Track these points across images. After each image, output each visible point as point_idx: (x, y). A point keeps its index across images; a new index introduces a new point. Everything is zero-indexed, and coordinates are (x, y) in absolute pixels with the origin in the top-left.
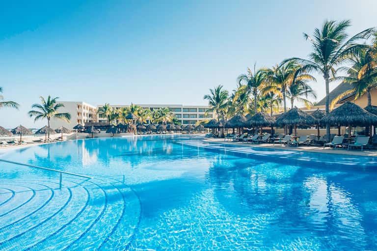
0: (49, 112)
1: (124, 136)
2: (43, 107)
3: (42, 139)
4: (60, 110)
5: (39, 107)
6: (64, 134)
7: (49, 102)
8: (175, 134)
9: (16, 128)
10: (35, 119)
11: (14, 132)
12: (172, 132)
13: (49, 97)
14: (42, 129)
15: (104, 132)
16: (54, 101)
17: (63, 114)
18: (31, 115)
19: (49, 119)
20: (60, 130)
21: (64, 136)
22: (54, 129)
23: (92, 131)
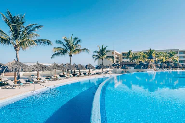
0: (102, 55)
1: (149, 71)
2: (99, 52)
3: (99, 72)
4: (108, 54)
5: (98, 52)
6: (110, 69)
7: (102, 49)
8: (181, 70)
9: (87, 65)
10: (95, 60)
11: (86, 67)
12: (179, 69)
13: (103, 46)
14: (99, 66)
15: (132, 68)
16: (105, 48)
17: (111, 56)
18: (94, 57)
19: (102, 60)
20: (108, 67)
21: (110, 70)
22: (105, 66)
23: (126, 68)
